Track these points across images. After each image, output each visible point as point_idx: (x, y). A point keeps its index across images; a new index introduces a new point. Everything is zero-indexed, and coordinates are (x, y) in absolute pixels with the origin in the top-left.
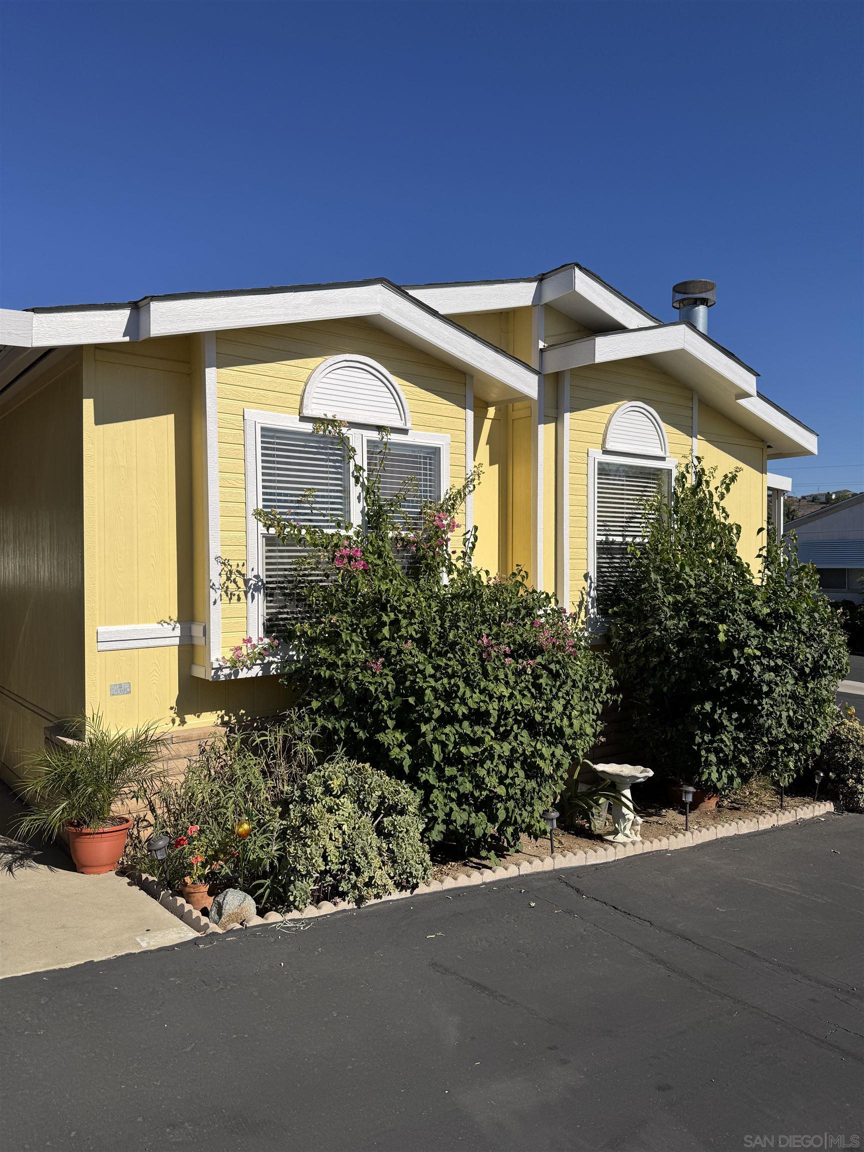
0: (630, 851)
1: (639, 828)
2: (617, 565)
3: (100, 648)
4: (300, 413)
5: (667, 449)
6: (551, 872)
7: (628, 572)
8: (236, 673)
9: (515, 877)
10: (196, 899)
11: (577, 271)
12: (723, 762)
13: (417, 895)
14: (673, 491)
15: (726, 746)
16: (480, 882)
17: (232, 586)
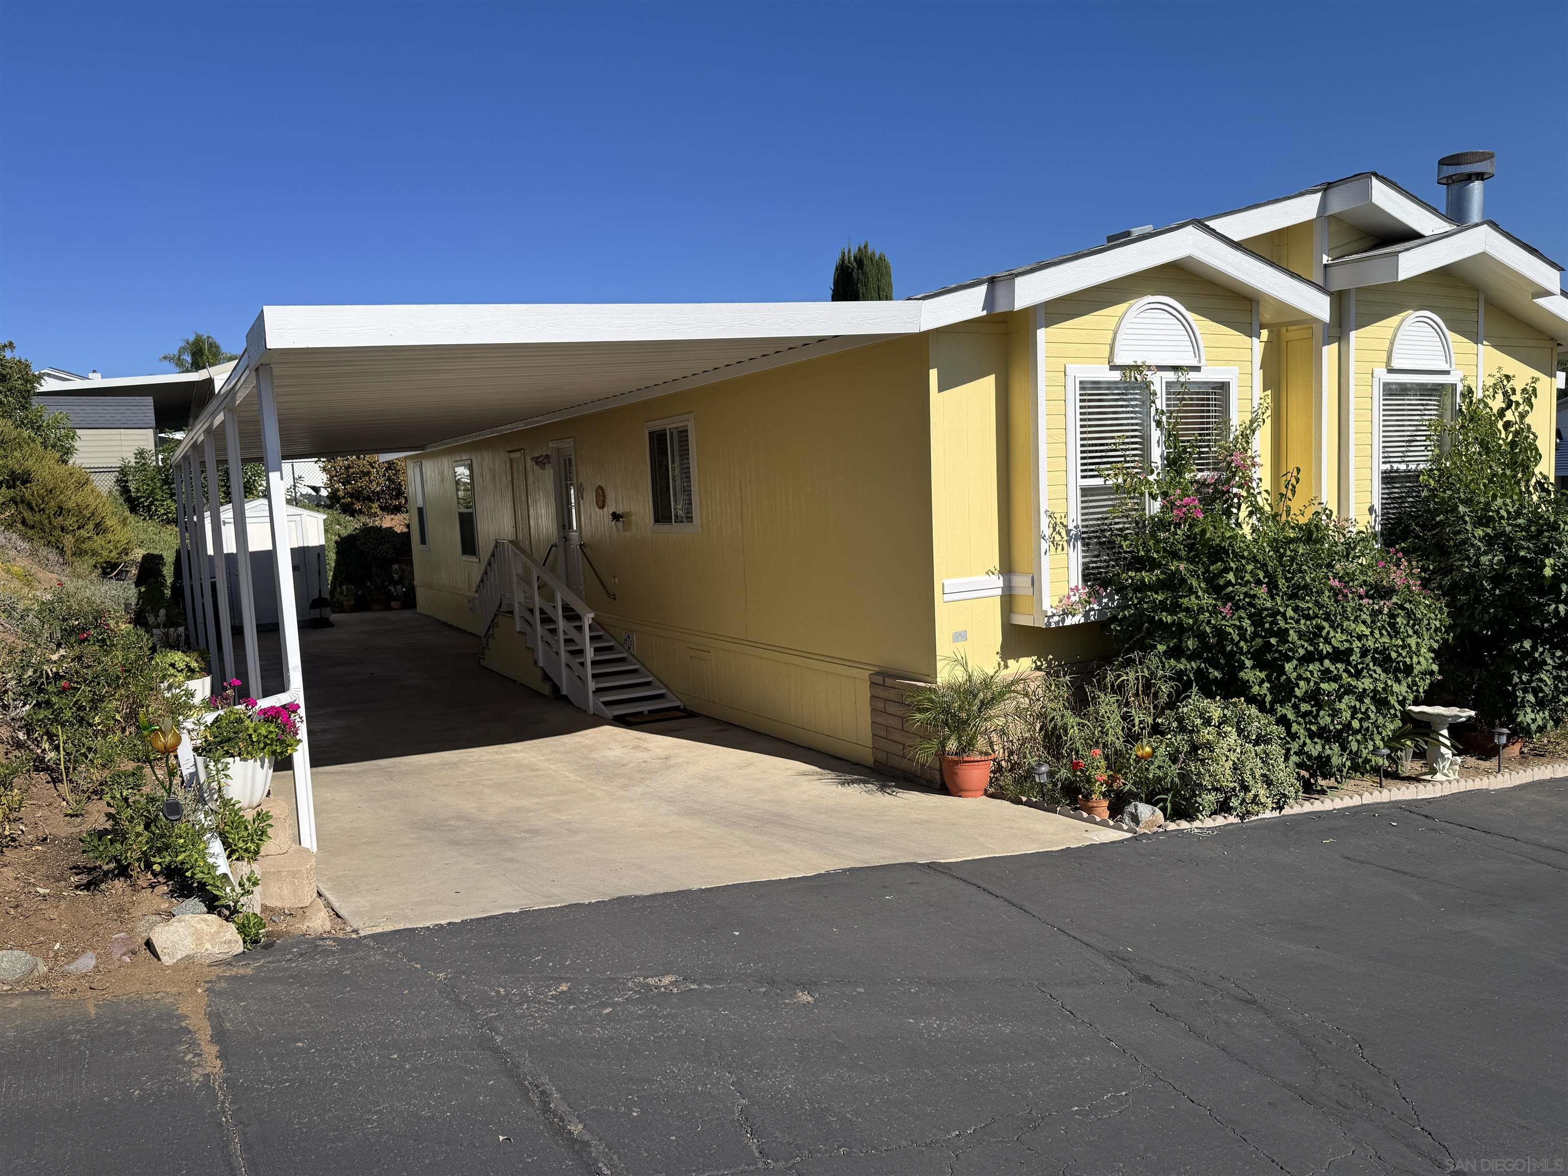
0: (1447, 790)
1: (1457, 767)
2: (1397, 495)
3: (946, 599)
4: (1109, 362)
5: (1453, 361)
6: (1388, 803)
7: (1408, 502)
8: (1063, 620)
9: (1358, 806)
10: (1098, 812)
11: (1375, 181)
12: (1541, 704)
13: (1284, 815)
14: (1458, 408)
15: (1546, 685)
16: (1331, 808)
17: (1058, 538)
